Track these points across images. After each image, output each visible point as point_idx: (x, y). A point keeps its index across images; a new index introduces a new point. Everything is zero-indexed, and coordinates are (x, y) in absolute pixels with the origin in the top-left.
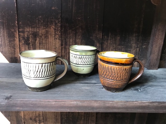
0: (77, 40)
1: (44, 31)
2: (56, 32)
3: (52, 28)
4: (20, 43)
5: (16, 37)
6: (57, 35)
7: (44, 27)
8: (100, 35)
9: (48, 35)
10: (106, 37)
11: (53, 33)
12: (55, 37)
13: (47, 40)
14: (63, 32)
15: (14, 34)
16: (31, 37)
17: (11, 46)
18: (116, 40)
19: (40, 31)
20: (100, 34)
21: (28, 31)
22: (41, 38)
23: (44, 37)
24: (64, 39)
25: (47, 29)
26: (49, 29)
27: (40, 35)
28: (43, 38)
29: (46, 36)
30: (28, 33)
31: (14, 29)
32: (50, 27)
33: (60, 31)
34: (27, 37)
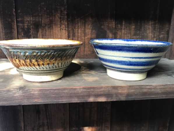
0: (86, 30)
1: (47, 21)
2: (62, 21)
3: (57, 17)
4: (19, 36)
5: (14, 29)
6: (63, 24)
7: (47, 16)
8: (113, 24)
9: (53, 26)
10: (119, 26)
11: (59, 23)
12: (60, 27)
13: (51, 31)
14: (70, 22)
15: (12, 24)
16: (32, 28)
18: (131, 29)
19: (43, 21)
20: (112, 22)
21: (29, 21)
22: (45, 29)
23: (48, 28)
24: (71, 30)
25: (51, 18)
26: (53, 18)
27: (43, 25)
28: (46, 28)
29: (50, 27)
30: (28, 24)
31: (11, 19)
32: (55, 15)
33: (66, 21)
34: (27, 28)
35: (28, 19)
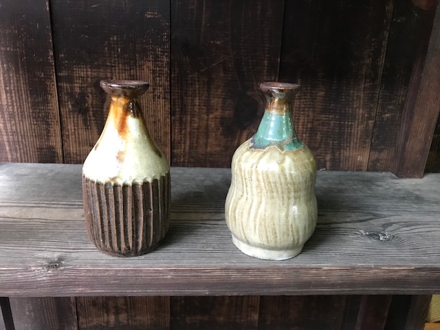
0: (212, 98)
2: (158, 78)
3: (146, 70)
4: (62, 110)
5: (51, 94)
6: (160, 86)
7: (125, 66)
12: (153, 92)
14: (174, 80)
15: (46, 84)
16: (91, 93)
17: (39, 117)
18: (315, 99)
21: (84, 77)
24: (178, 99)
25: (132, 71)
26: (138, 72)
30: (82, 84)
31: (44, 72)
32: (140, 66)
33: (167, 77)
34: (79, 94)
35: (82, 73)
